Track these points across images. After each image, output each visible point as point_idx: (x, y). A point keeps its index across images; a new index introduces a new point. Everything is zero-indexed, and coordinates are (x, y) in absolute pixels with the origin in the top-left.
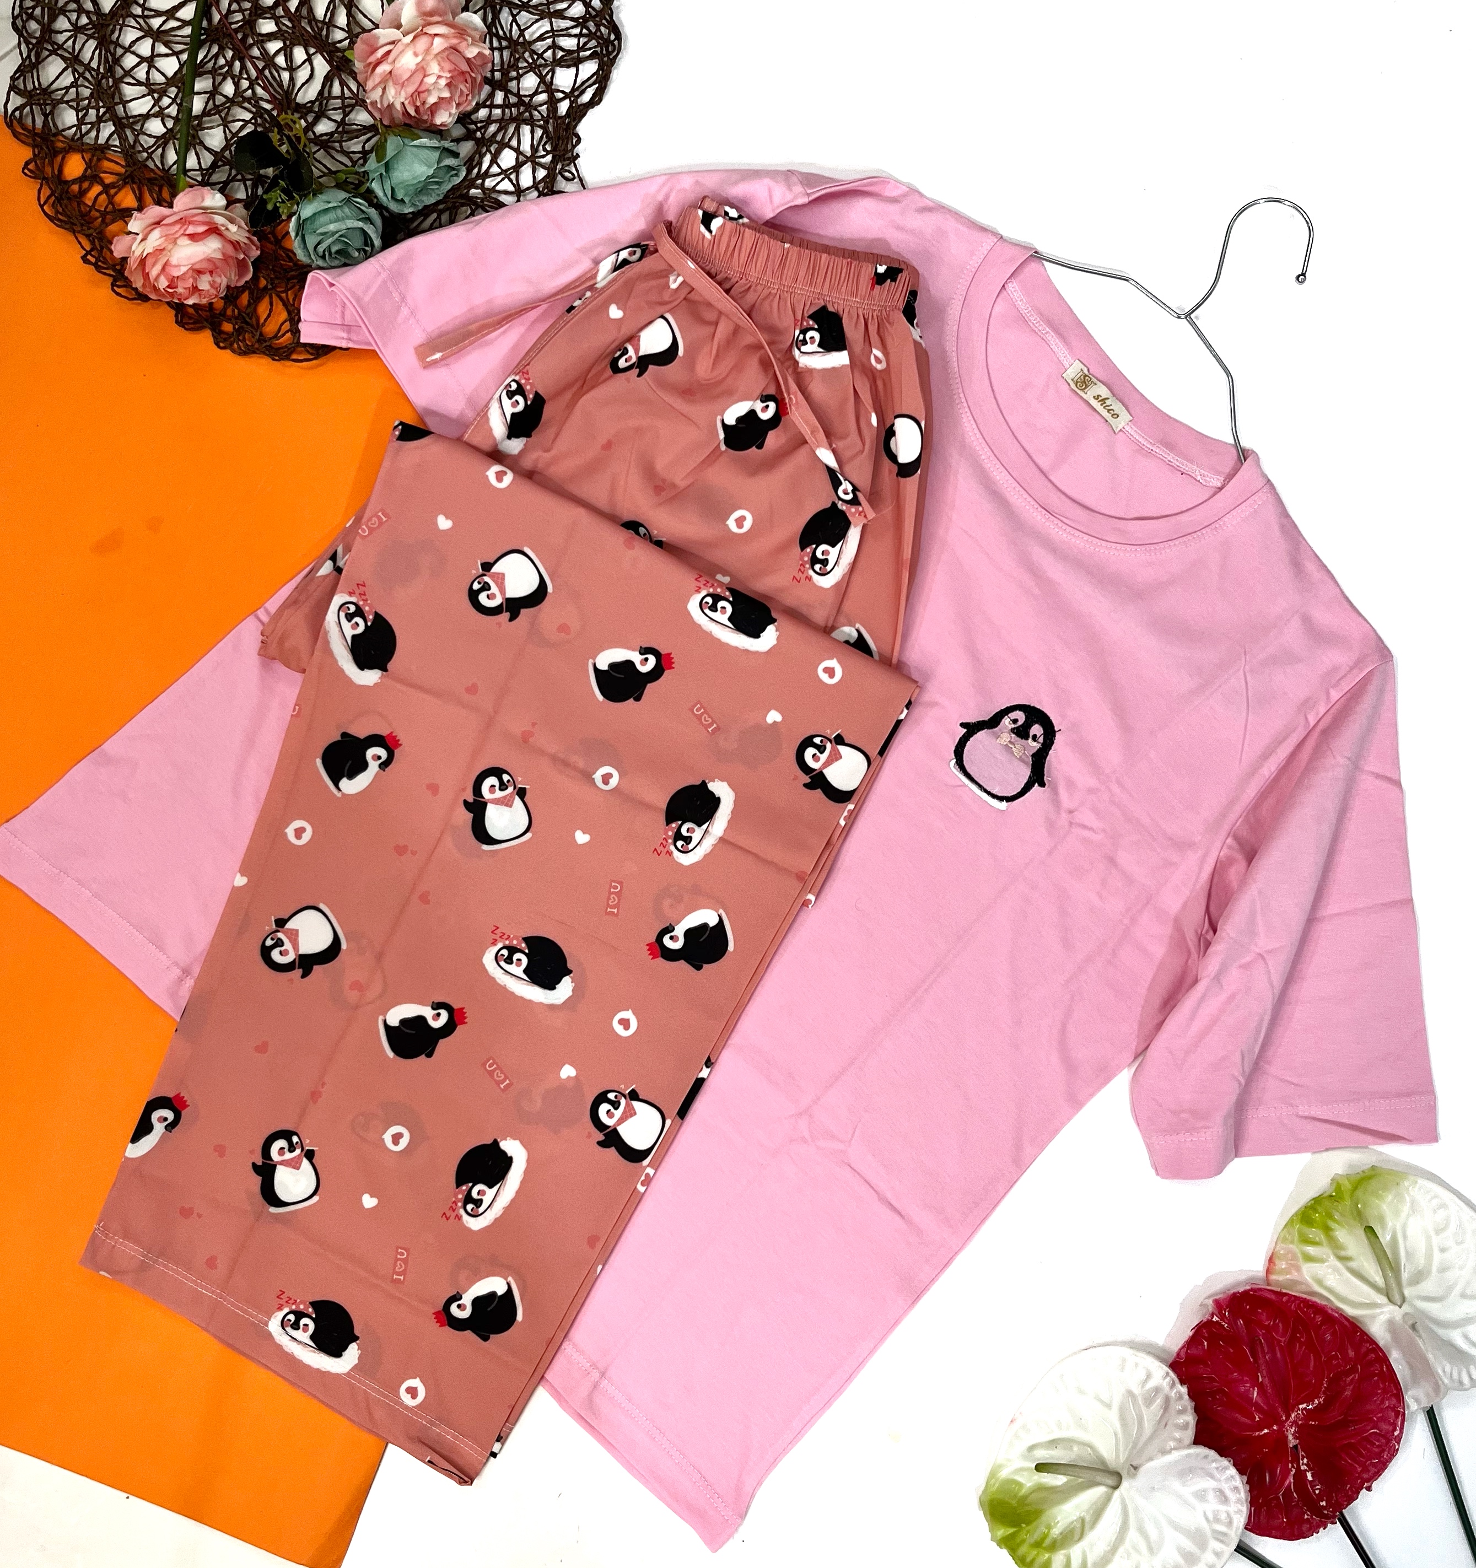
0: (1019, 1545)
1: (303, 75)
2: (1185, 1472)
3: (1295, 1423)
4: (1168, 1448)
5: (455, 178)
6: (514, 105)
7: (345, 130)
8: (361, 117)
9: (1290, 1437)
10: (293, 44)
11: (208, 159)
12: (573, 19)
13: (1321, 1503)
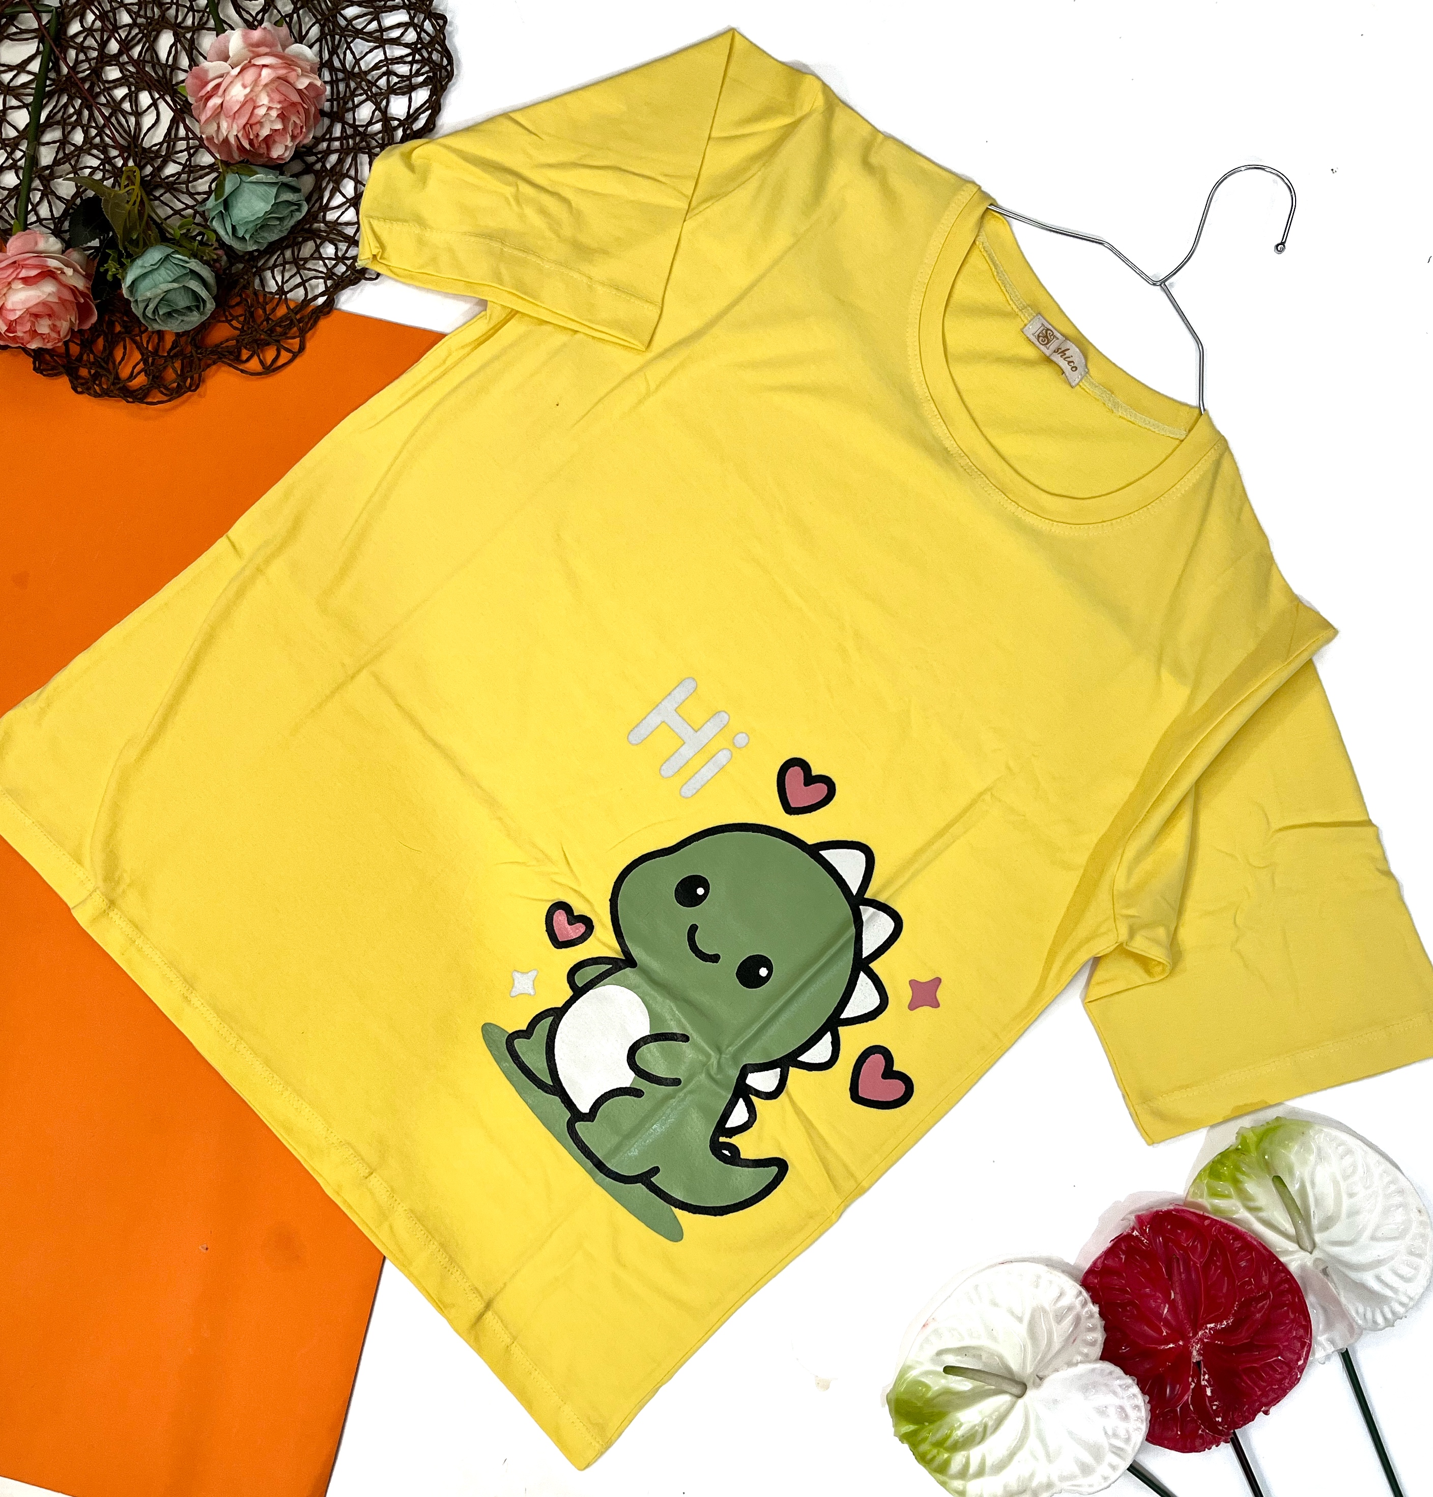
0: (920, 1442)
1: (148, 120)
2: (1088, 1387)
3: (1201, 1340)
4: (1075, 1361)
5: (297, 213)
6: (352, 136)
7: (192, 170)
8: (206, 159)
9: (1195, 1353)
10: (139, 89)
11: (59, 209)
12: (407, 45)
13: (1217, 1419)
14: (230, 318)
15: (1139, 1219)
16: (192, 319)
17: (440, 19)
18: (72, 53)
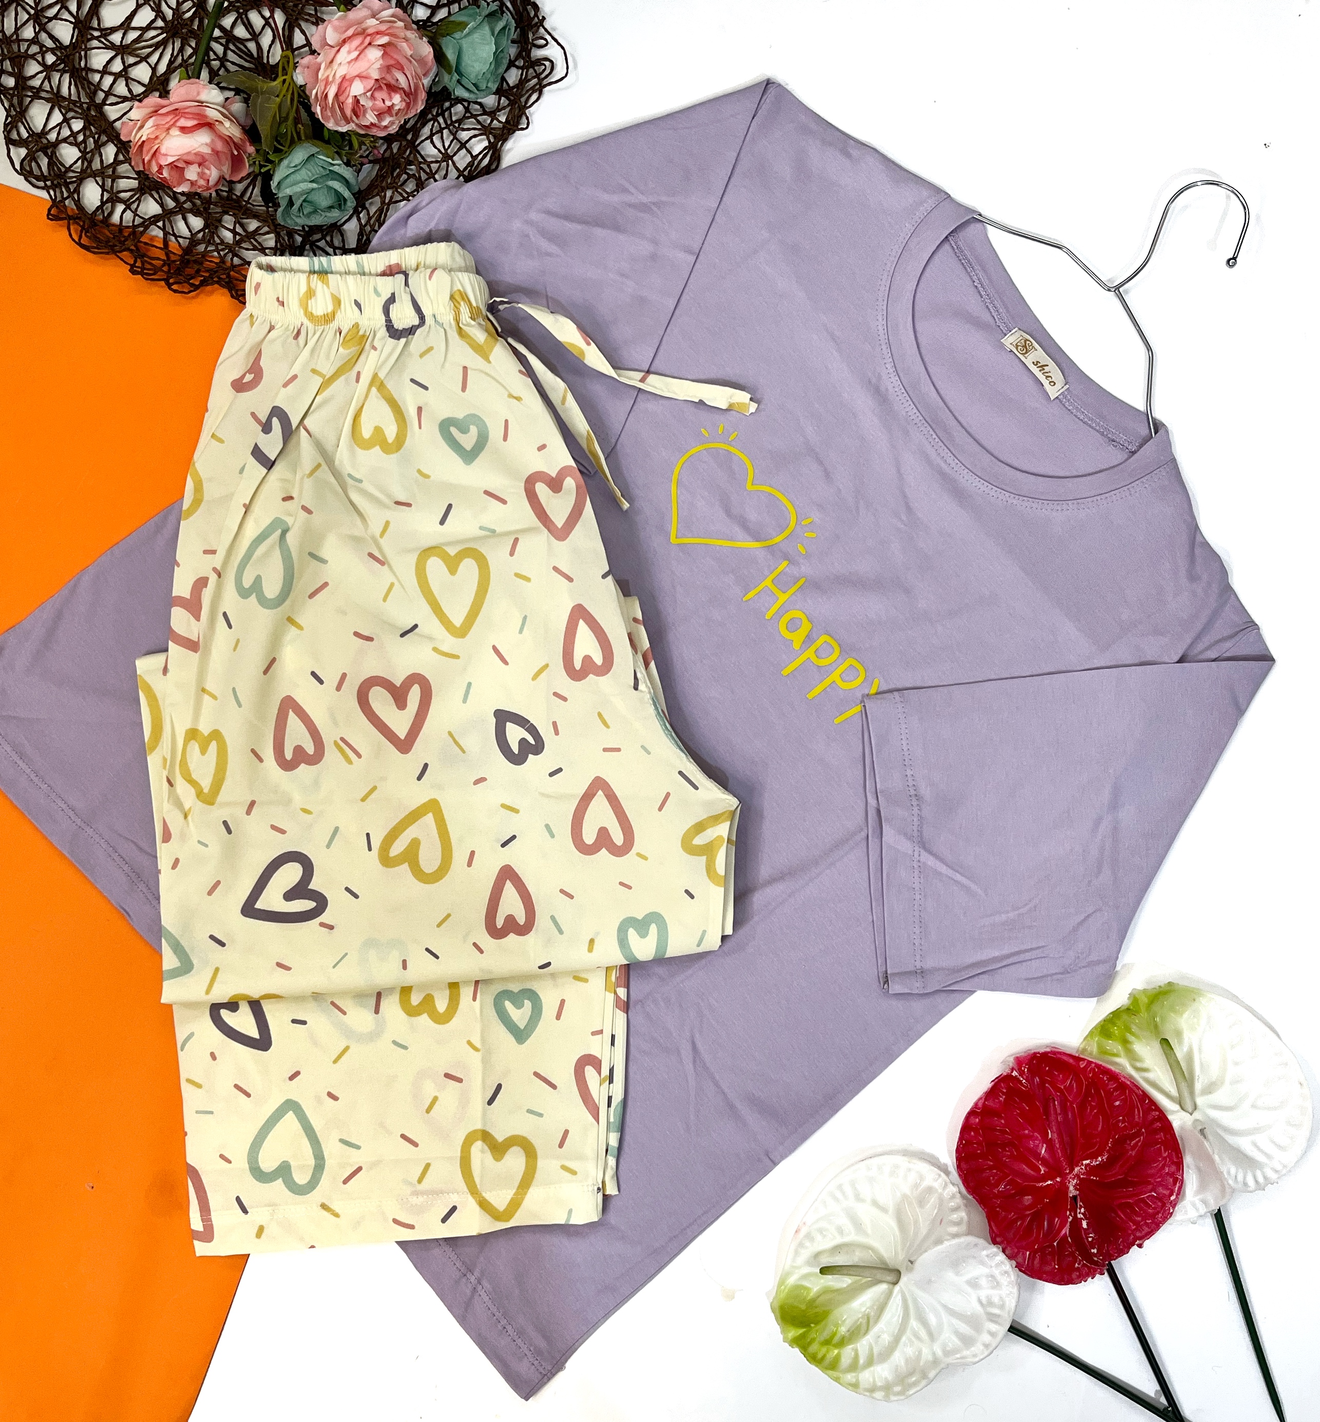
0: (810, 1343)
3: (1077, 1176)
9: (1071, 1188)
13: (1092, 1251)
15: (1017, 1060)
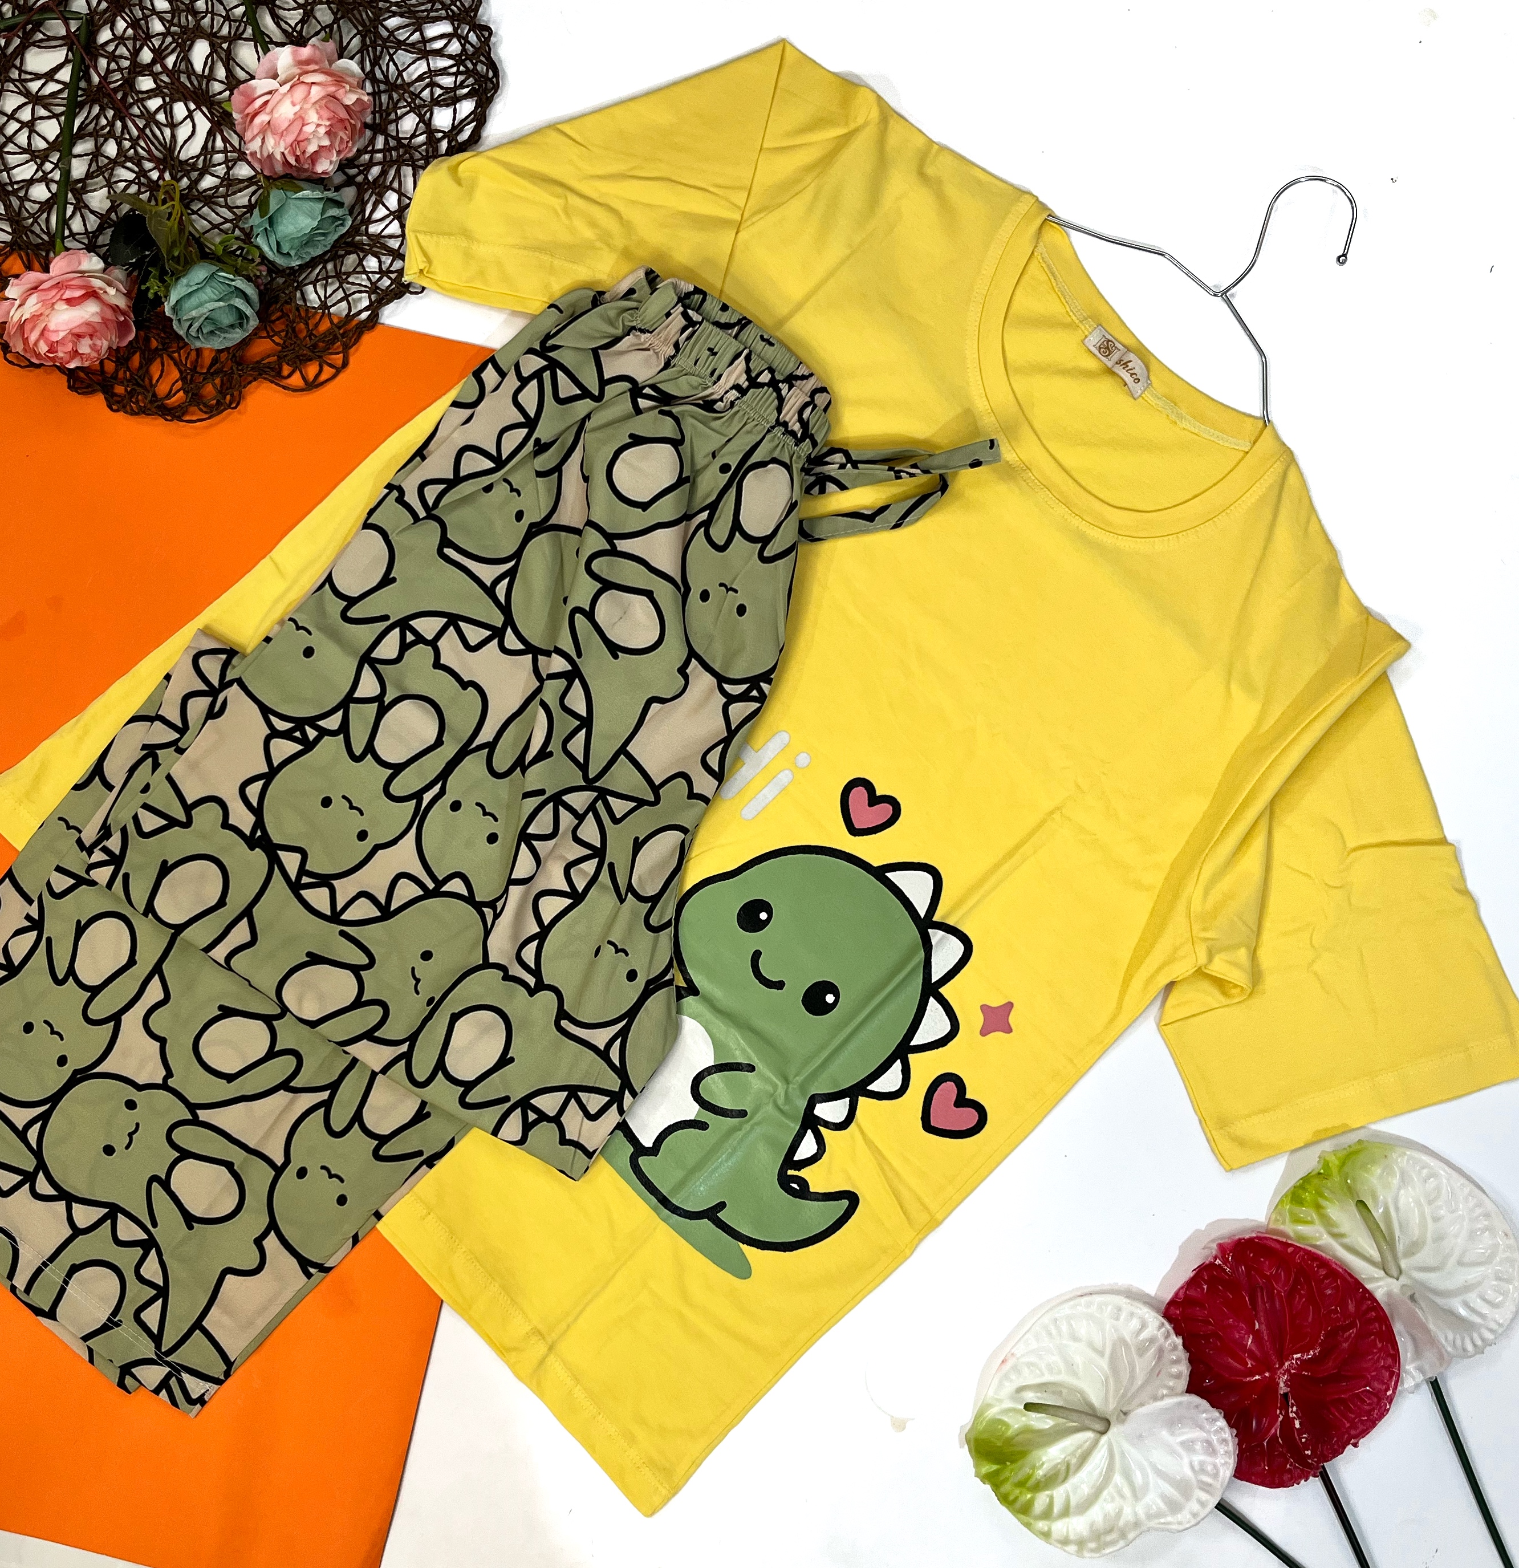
0: (1003, 1483)
1: (183, 132)
2: (1173, 1421)
3: (1288, 1371)
4: (1160, 1394)
5: (341, 227)
6: (395, 149)
7: (229, 183)
8: (243, 171)
9: (1282, 1385)
10: (174, 101)
11: (93, 223)
12: (450, 57)
13: (1306, 1452)
14: (271, 334)
15: (1221, 1247)
16: (235, 335)
17: (485, 32)
18: (103, 62)
